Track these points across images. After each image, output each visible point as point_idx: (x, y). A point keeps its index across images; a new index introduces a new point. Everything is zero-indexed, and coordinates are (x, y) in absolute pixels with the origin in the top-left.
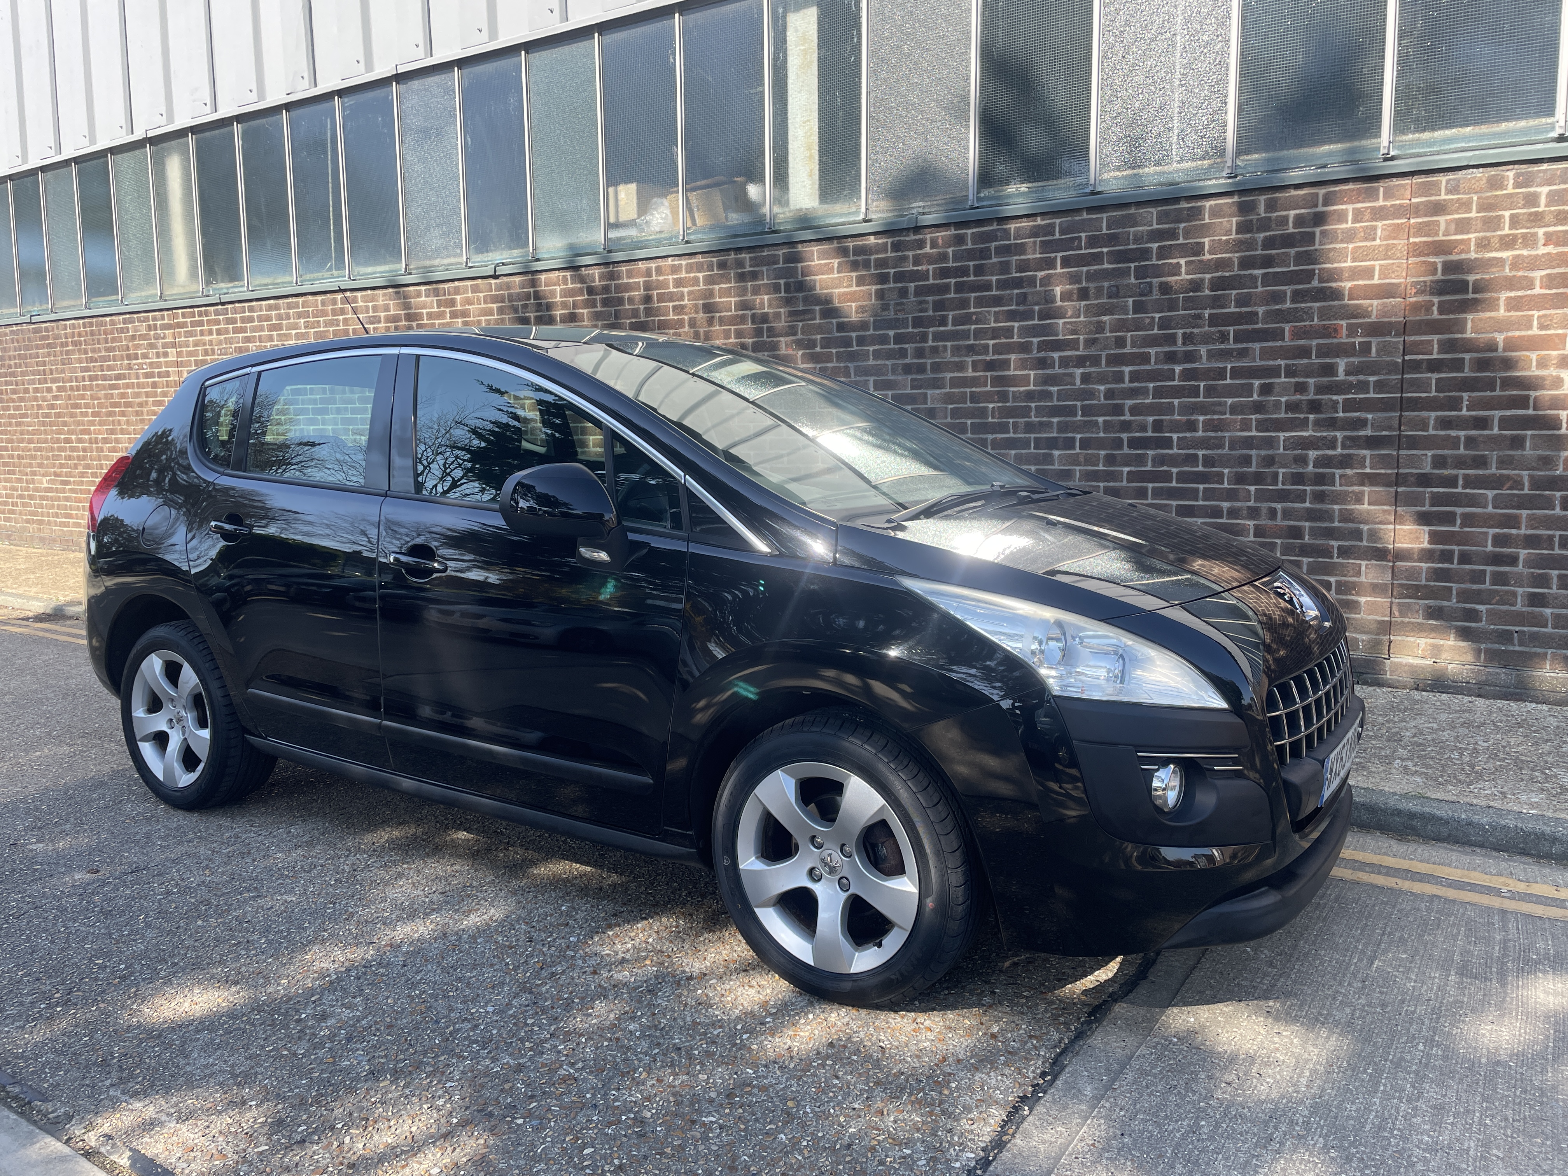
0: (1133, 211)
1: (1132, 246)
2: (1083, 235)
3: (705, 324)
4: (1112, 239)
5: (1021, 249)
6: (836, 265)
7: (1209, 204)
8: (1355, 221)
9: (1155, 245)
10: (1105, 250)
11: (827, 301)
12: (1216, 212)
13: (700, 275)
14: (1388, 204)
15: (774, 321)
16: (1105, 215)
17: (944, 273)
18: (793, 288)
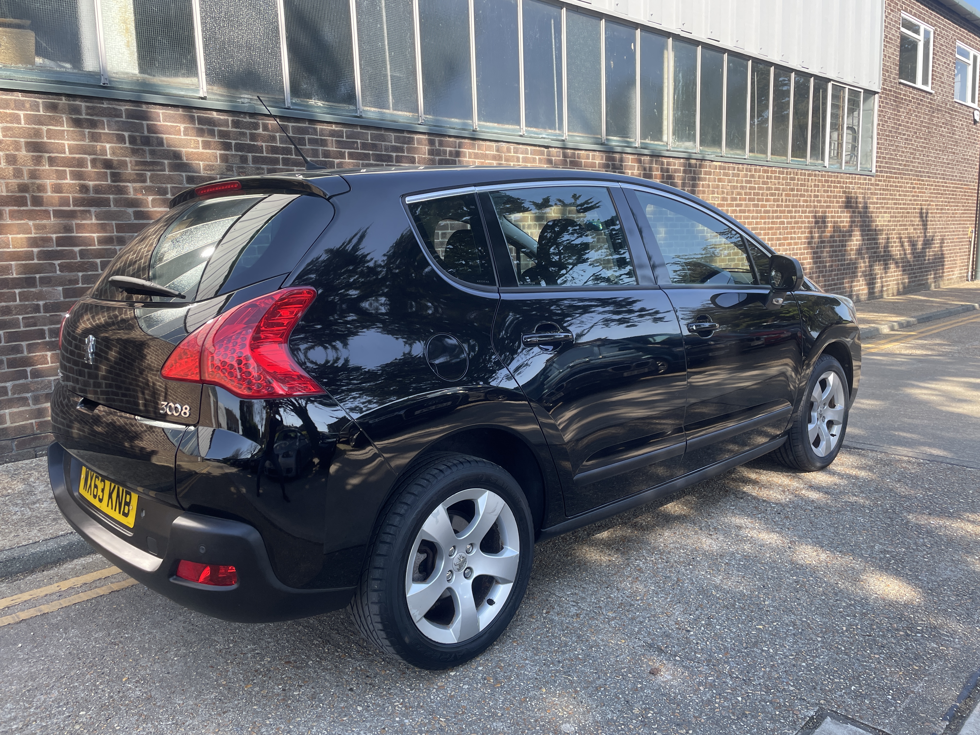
0: (383, 132)
1: (383, 153)
2: (359, 141)
3: (30, 162)
4: (374, 147)
5: (323, 143)
6: (182, 129)
7: (416, 137)
8: (470, 158)
9: (394, 154)
10: (371, 152)
11: (177, 156)
12: (420, 142)
13: (21, 113)
14: (479, 152)
15: (120, 168)
16: (369, 132)
17: (274, 150)
18: (139, 141)
